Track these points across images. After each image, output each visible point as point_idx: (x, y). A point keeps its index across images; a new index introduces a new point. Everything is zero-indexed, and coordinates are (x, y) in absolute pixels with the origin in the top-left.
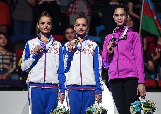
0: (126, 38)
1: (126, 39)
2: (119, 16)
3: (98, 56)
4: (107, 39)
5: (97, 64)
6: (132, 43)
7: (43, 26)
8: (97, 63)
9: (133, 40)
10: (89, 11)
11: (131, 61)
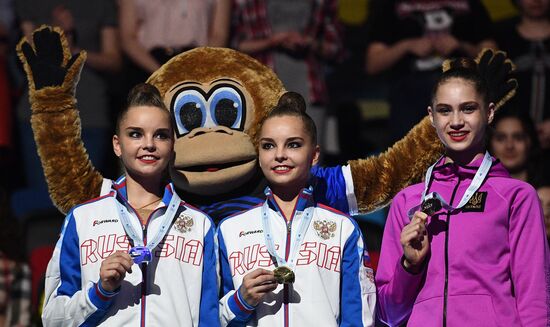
0: (483, 204)
1: (482, 210)
2: (456, 112)
3: (357, 271)
4: (402, 205)
5: (356, 306)
6: (507, 227)
7: (135, 144)
8: (354, 302)
9: (512, 212)
10: (319, 87)
11: (499, 302)
